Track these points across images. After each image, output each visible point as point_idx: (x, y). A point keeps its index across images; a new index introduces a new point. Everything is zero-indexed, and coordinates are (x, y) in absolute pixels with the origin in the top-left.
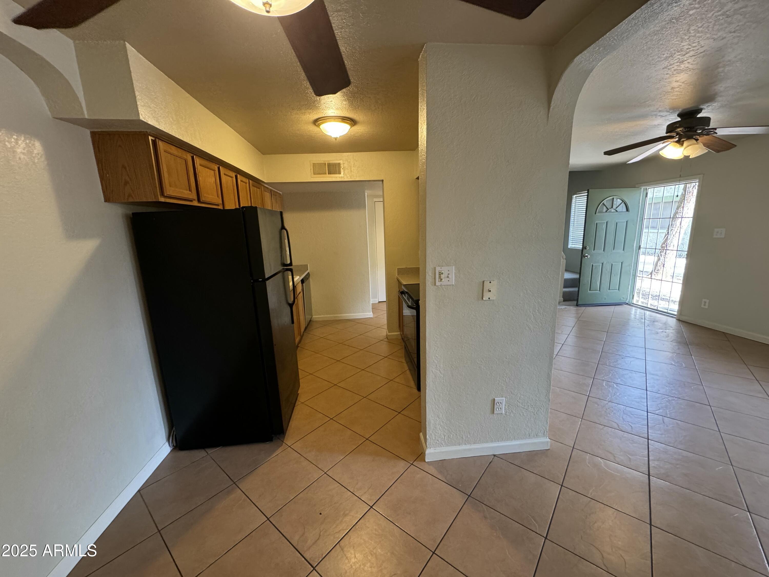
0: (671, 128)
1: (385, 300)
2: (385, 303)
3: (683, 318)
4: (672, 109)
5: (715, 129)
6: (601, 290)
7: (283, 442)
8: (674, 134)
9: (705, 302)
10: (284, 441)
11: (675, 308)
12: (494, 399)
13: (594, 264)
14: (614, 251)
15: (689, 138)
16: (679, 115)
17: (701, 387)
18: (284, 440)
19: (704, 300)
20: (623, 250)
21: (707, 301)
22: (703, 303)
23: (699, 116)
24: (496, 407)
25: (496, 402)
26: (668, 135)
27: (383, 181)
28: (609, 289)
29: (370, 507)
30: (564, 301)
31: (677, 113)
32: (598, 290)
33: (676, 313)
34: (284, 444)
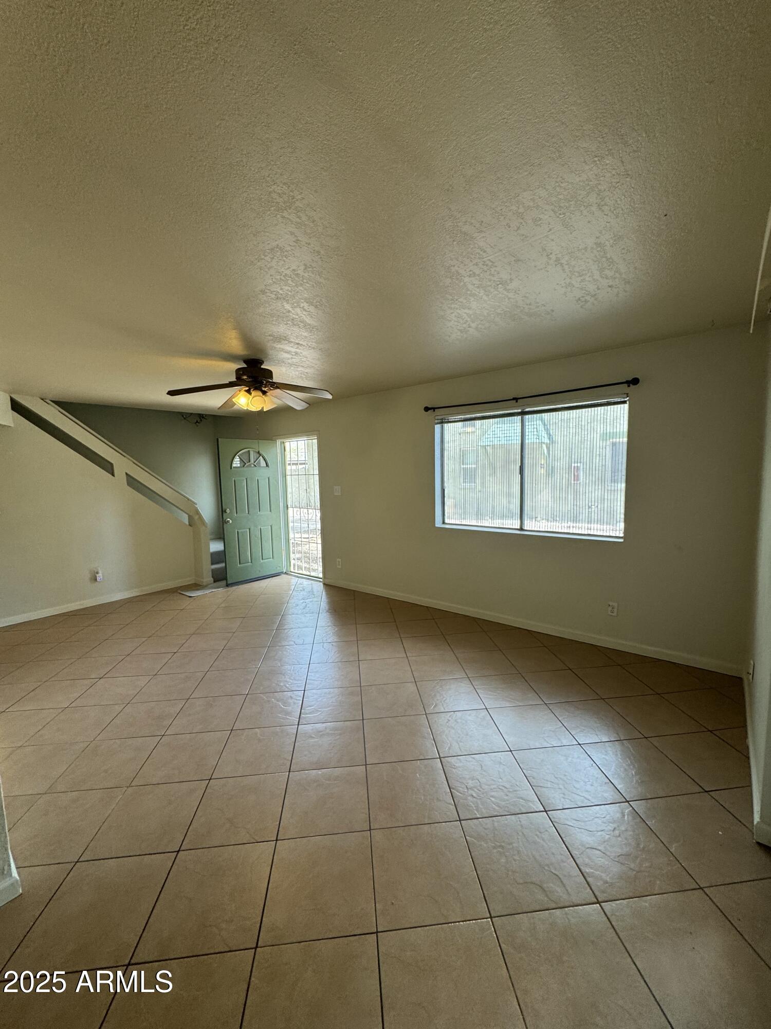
0: (239, 374)
3: (328, 581)
6: (253, 561)
8: (242, 381)
9: (339, 562)
11: (320, 571)
13: (239, 531)
14: (261, 513)
15: (256, 388)
16: (244, 361)
20: (270, 511)
21: (340, 560)
26: (238, 381)
28: (262, 559)
30: (215, 582)
32: (249, 562)
33: (322, 577)
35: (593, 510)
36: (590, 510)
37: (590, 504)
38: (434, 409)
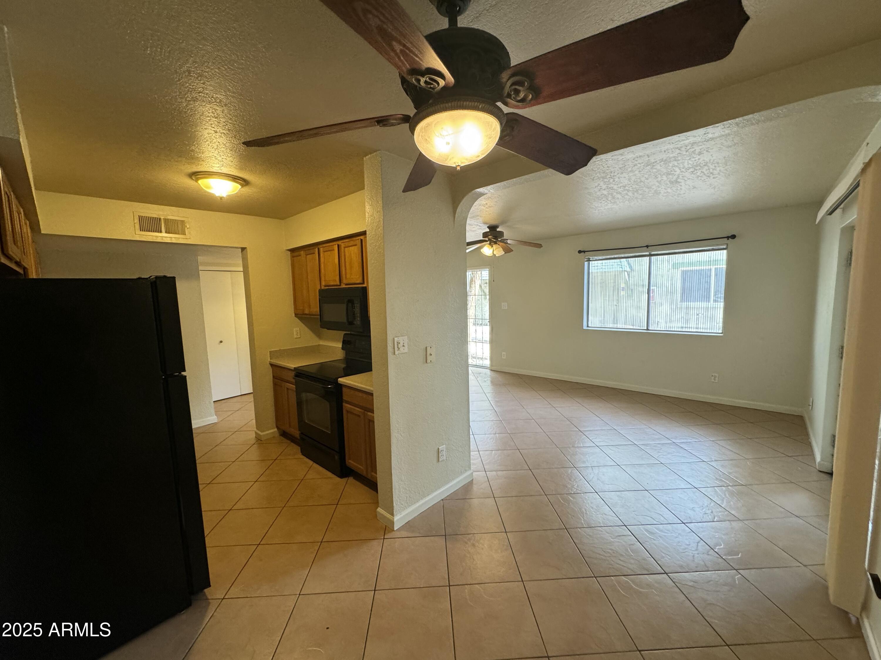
0: (485, 235)
1: (252, 392)
2: (252, 395)
3: (493, 368)
4: (485, 223)
5: (507, 240)
7: (207, 599)
8: (487, 239)
9: (504, 355)
10: (209, 598)
11: (487, 363)
12: (438, 448)
15: (495, 243)
16: (488, 227)
17: (524, 410)
18: (206, 597)
19: (503, 353)
21: (505, 353)
22: (503, 355)
23: (498, 230)
24: (440, 455)
25: (440, 451)
26: (484, 239)
27: (243, 249)
29: (373, 592)
31: (488, 225)
33: (489, 366)
34: (211, 601)
35: (700, 316)
36: (698, 316)
37: (698, 313)
38: (584, 252)
